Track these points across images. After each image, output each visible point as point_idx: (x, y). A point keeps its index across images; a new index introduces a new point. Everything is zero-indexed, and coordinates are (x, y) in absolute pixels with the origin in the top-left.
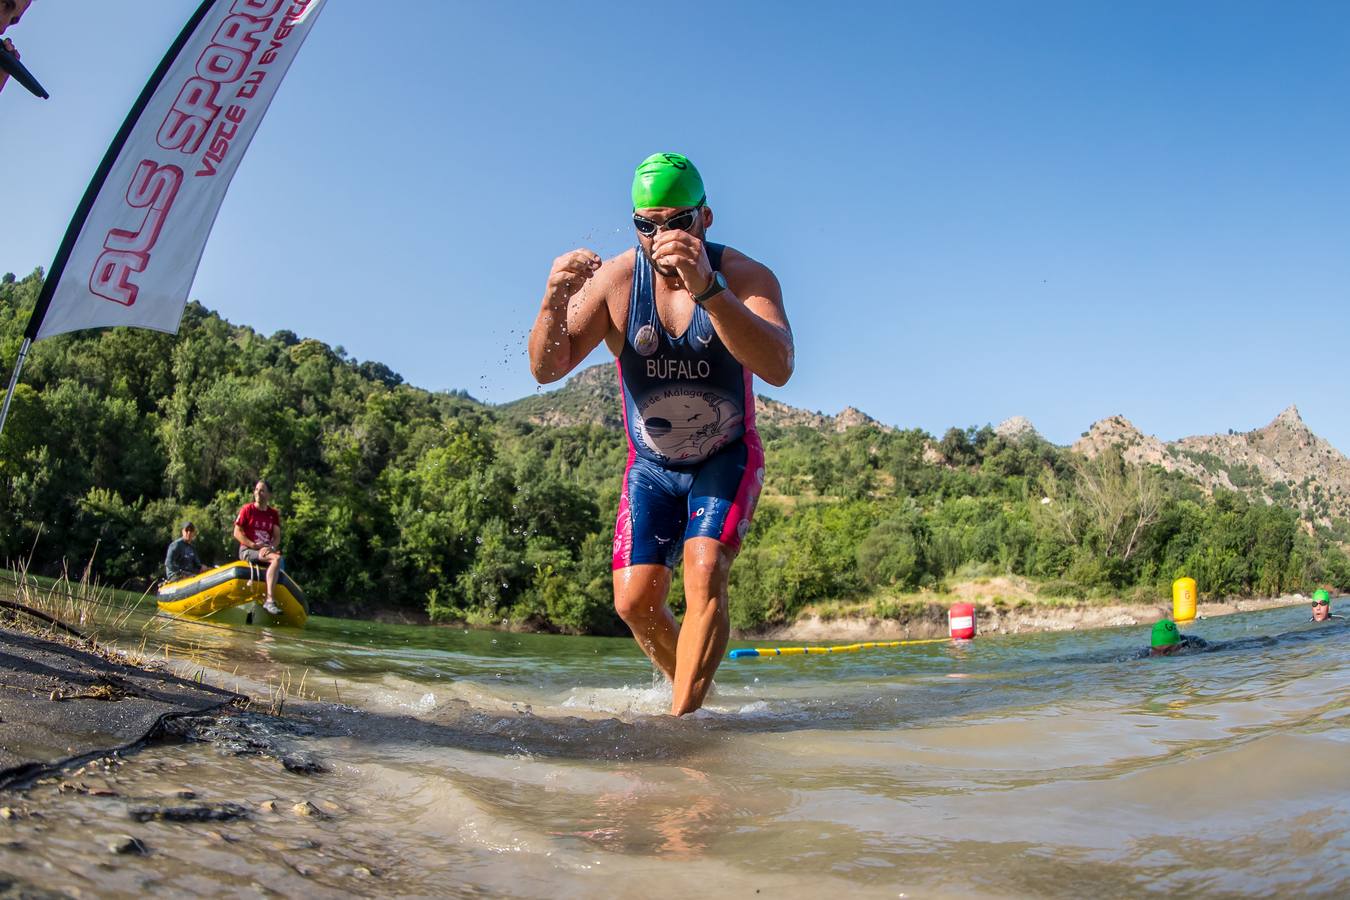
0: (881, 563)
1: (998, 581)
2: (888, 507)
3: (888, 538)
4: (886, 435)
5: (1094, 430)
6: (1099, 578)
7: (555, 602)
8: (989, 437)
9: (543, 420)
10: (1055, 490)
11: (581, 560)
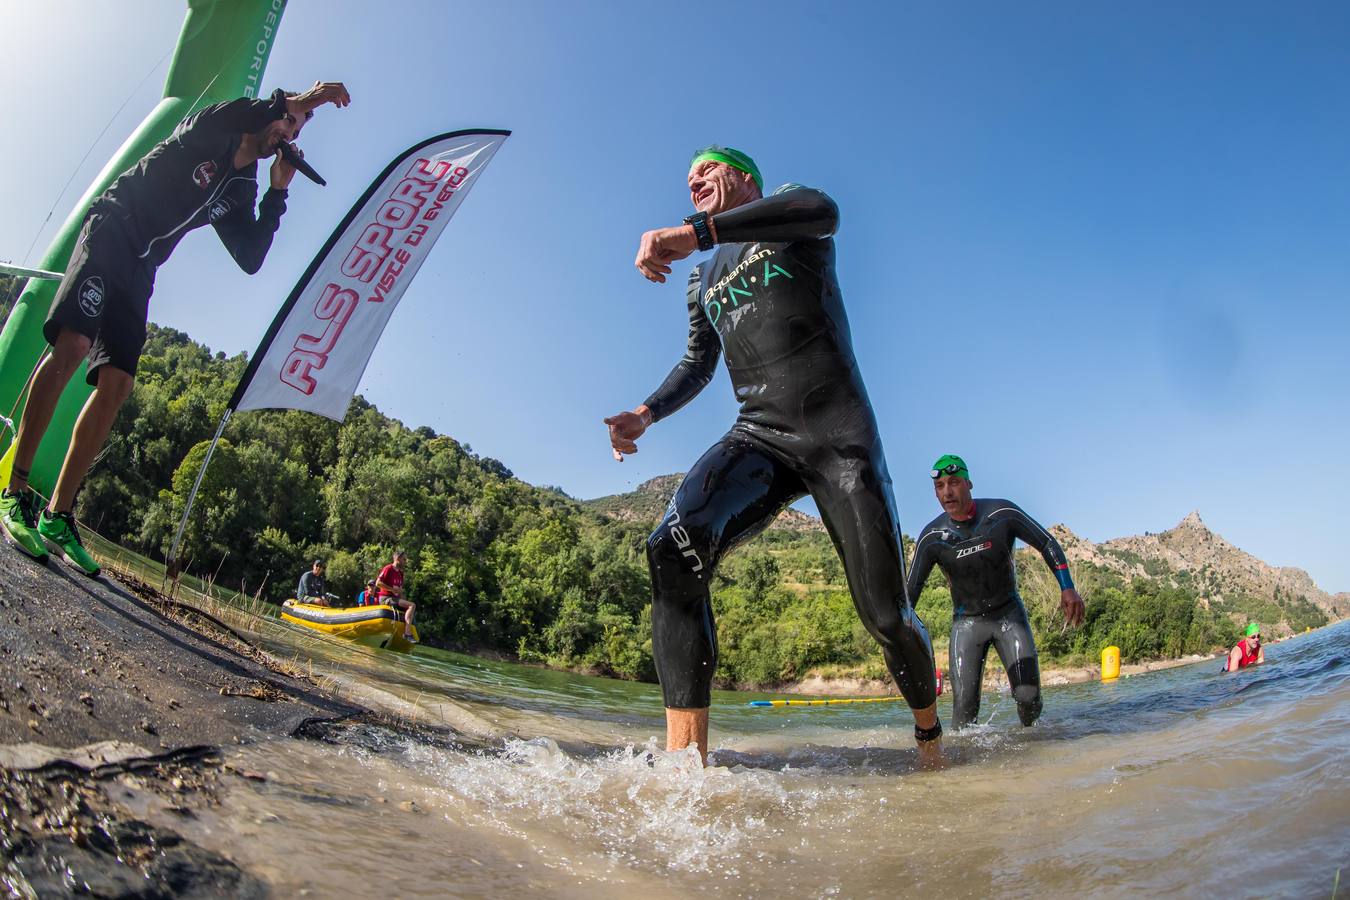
7: (617, 654)
9: (618, 515)
11: (639, 624)
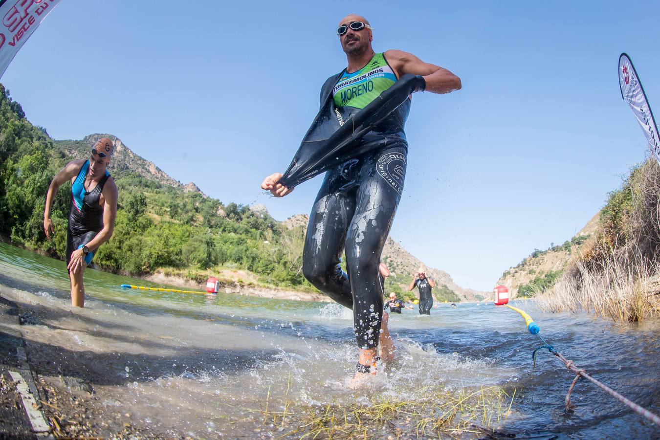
0: (192, 255)
1: (241, 272)
2: (198, 230)
3: (197, 244)
4: (204, 199)
5: (294, 217)
6: (285, 279)
8: (247, 210)
9: (70, 153)
10: (271, 239)
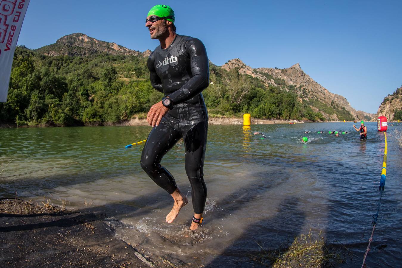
5: (229, 62)
6: (229, 109)
7: (55, 116)
9: (49, 54)
11: (62, 101)
